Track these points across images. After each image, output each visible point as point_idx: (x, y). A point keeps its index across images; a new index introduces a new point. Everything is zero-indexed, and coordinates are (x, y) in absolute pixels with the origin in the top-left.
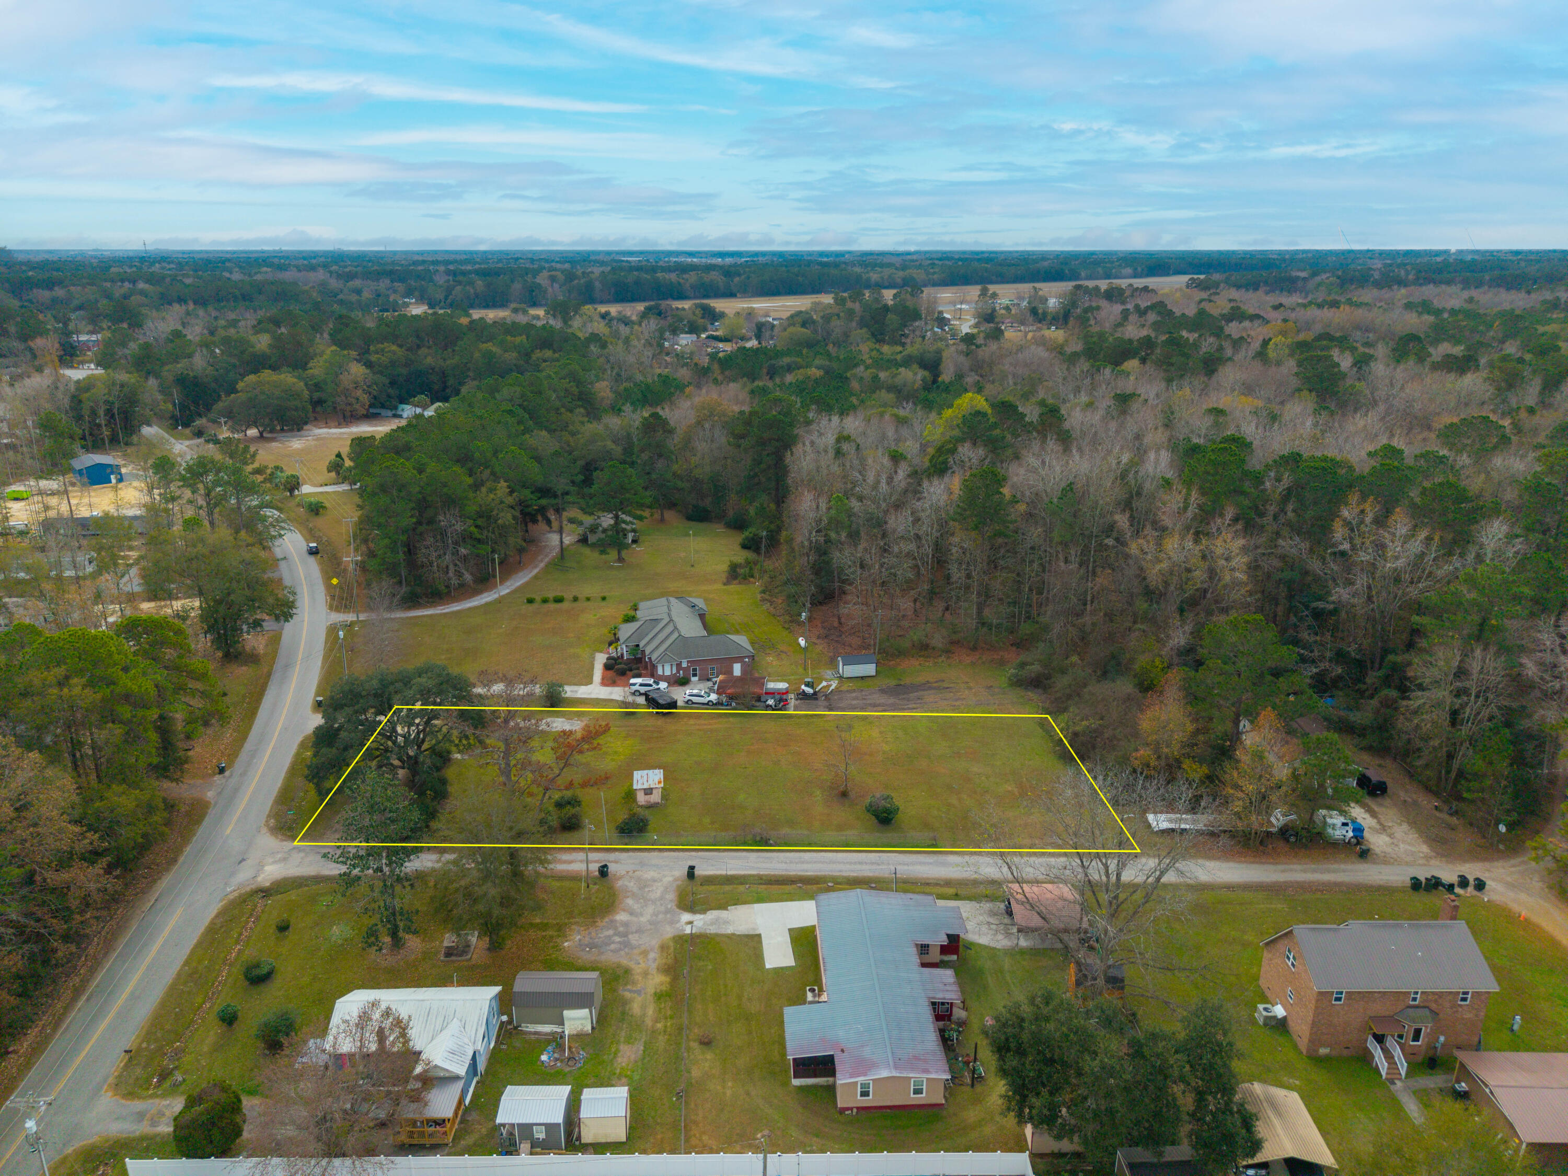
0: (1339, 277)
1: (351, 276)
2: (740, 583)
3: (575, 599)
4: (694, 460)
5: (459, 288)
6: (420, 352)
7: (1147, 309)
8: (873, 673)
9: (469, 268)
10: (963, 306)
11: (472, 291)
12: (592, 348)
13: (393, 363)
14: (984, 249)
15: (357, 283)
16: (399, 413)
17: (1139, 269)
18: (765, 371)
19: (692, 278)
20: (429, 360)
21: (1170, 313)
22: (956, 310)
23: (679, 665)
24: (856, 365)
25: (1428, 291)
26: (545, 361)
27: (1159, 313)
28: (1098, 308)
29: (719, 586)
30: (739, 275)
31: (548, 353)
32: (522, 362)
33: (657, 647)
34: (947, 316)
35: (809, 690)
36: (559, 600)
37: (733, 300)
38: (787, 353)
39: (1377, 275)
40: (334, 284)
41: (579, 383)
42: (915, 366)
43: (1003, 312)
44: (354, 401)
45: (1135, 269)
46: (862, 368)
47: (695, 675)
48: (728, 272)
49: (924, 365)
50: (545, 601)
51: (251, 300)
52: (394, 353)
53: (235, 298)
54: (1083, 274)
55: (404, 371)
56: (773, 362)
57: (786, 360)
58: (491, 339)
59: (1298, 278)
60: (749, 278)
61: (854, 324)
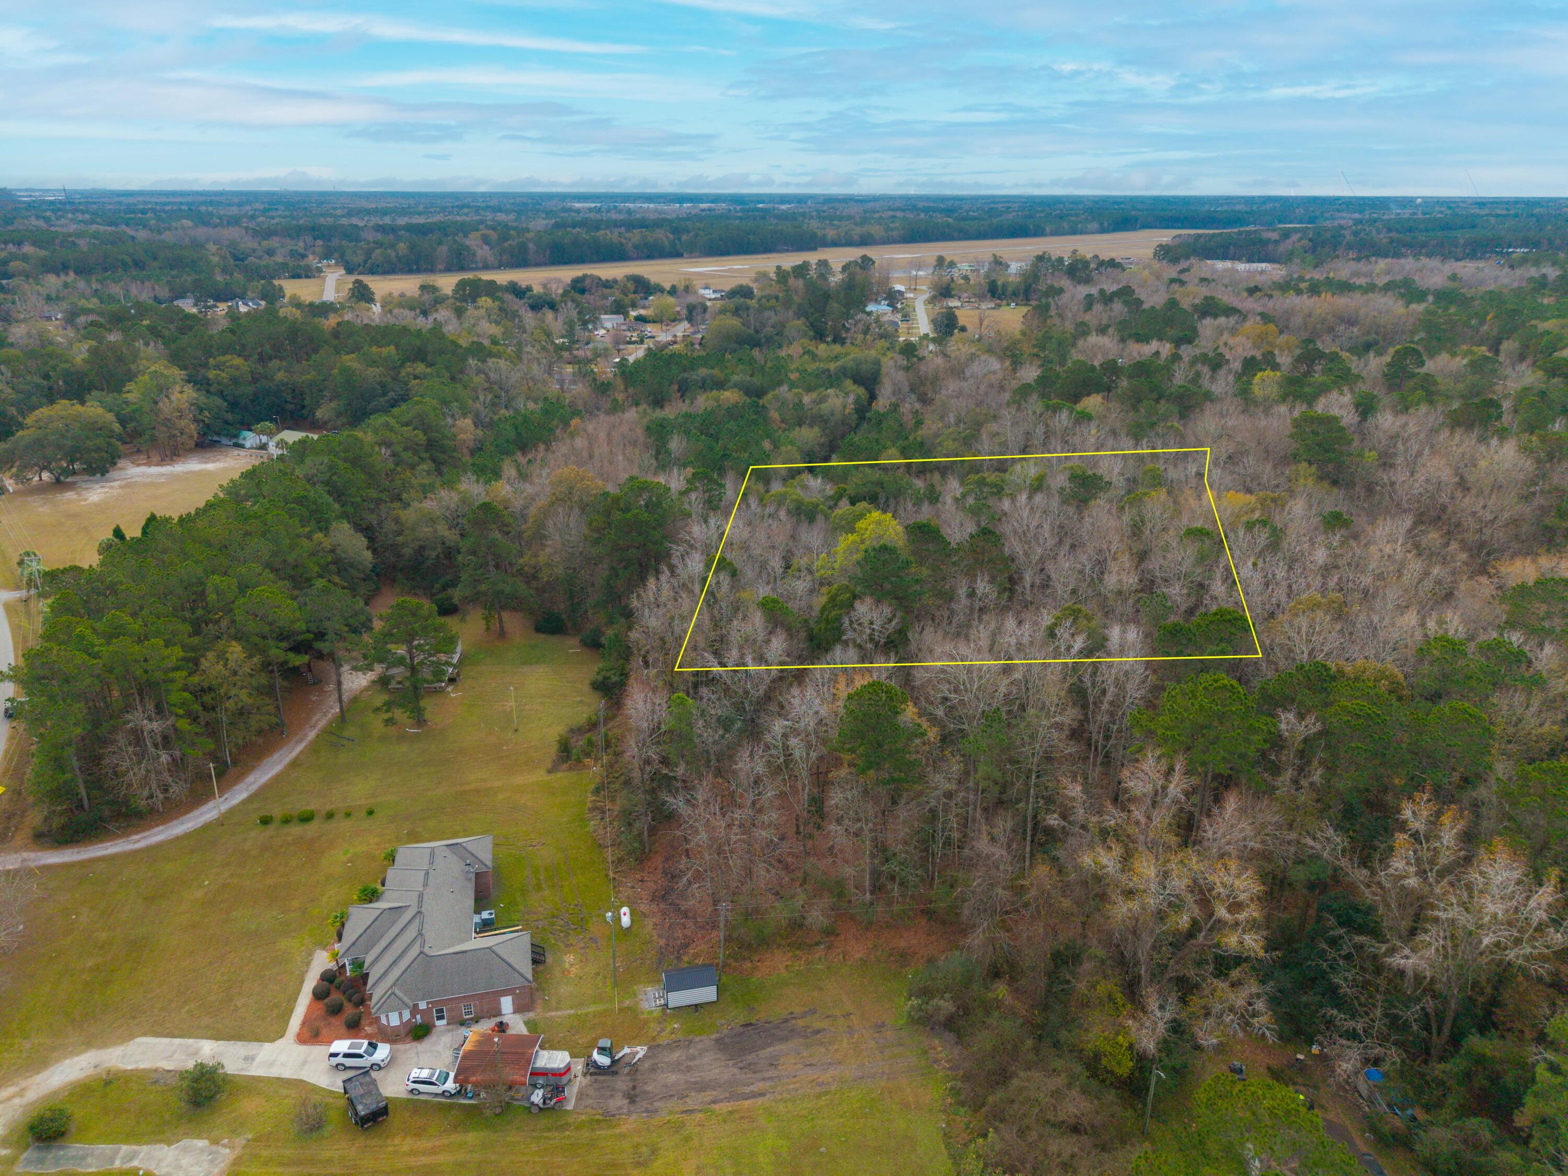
0: (1311, 240)
1: (268, 234)
2: (570, 769)
3: (330, 816)
4: (542, 559)
5: (378, 251)
6: (270, 365)
7: (1114, 294)
8: (714, 998)
9: (402, 221)
10: (921, 273)
11: (393, 254)
12: (471, 361)
13: (235, 380)
14: (948, 192)
15: (274, 242)
16: (242, 442)
17: (1106, 224)
18: (676, 387)
19: (636, 236)
20: (280, 376)
21: (1139, 302)
22: (910, 278)
23: (415, 1010)
24: (780, 383)
25: (1408, 265)
26: (416, 377)
27: (1126, 303)
28: (1061, 291)
29: (540, 776)
30: (688, 231)
31: (420, 368)
32: (389, 379)
33: (385, 973)
34: (899, 287)
35: (604, 1060)
36: (306, 818)
37: (679, 260)
38: (704, 361)
39: (1349, 237)
40: (249, 243)
41: (426, 429)
42: (848, 383)
43: (962, 282)
44: (177, 433)
45: (1101, 224)
46: (785, 388)
47: (440, 1018)
48: (677, 227)
49: (858, 379)
50: (287, 821)
51: (142, 268)
52: (238, 368)
53: (125, 265)
54: (1048, 230)
55: (250, 390)
56: (686, 375)
57: (703, 372)
58: (356, 349)
59: (1268, 241)
60: (697, 235)
61: (791, 313)
